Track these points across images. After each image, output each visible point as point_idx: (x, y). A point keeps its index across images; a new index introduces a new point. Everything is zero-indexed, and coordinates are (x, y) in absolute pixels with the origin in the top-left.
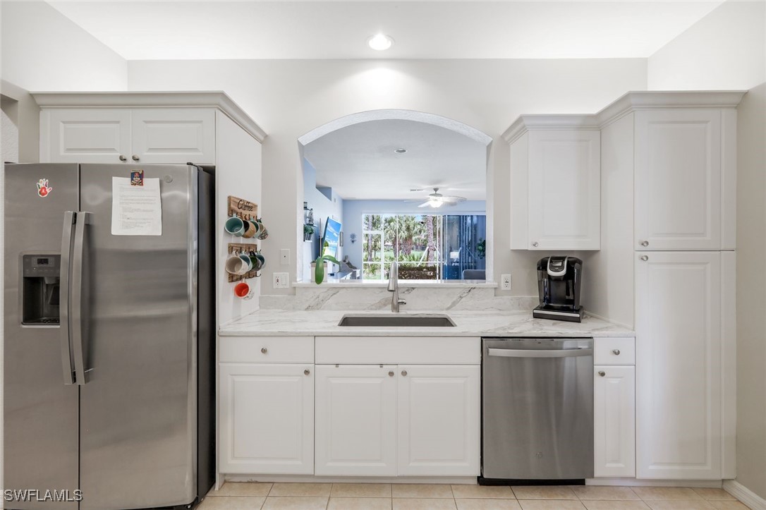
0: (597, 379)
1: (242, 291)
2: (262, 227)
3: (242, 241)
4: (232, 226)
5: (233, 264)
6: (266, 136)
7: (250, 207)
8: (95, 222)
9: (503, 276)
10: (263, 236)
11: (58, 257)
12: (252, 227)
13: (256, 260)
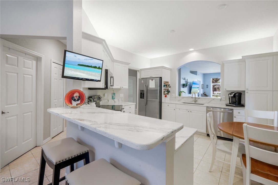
0: (234, 118)
1: (166, 96)
2: (169, 86)
3: (166, 88)
4: (164, 86)
5: (164, 92)
6: (171, 69)
7: (167, 82)
8: (148, 86)
9: (223, 97)
10: (170, 87)
11: (144, 90)
12: (167, 86)
13: (168, 92)
